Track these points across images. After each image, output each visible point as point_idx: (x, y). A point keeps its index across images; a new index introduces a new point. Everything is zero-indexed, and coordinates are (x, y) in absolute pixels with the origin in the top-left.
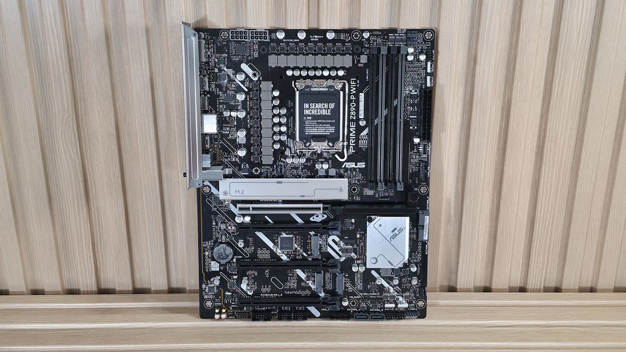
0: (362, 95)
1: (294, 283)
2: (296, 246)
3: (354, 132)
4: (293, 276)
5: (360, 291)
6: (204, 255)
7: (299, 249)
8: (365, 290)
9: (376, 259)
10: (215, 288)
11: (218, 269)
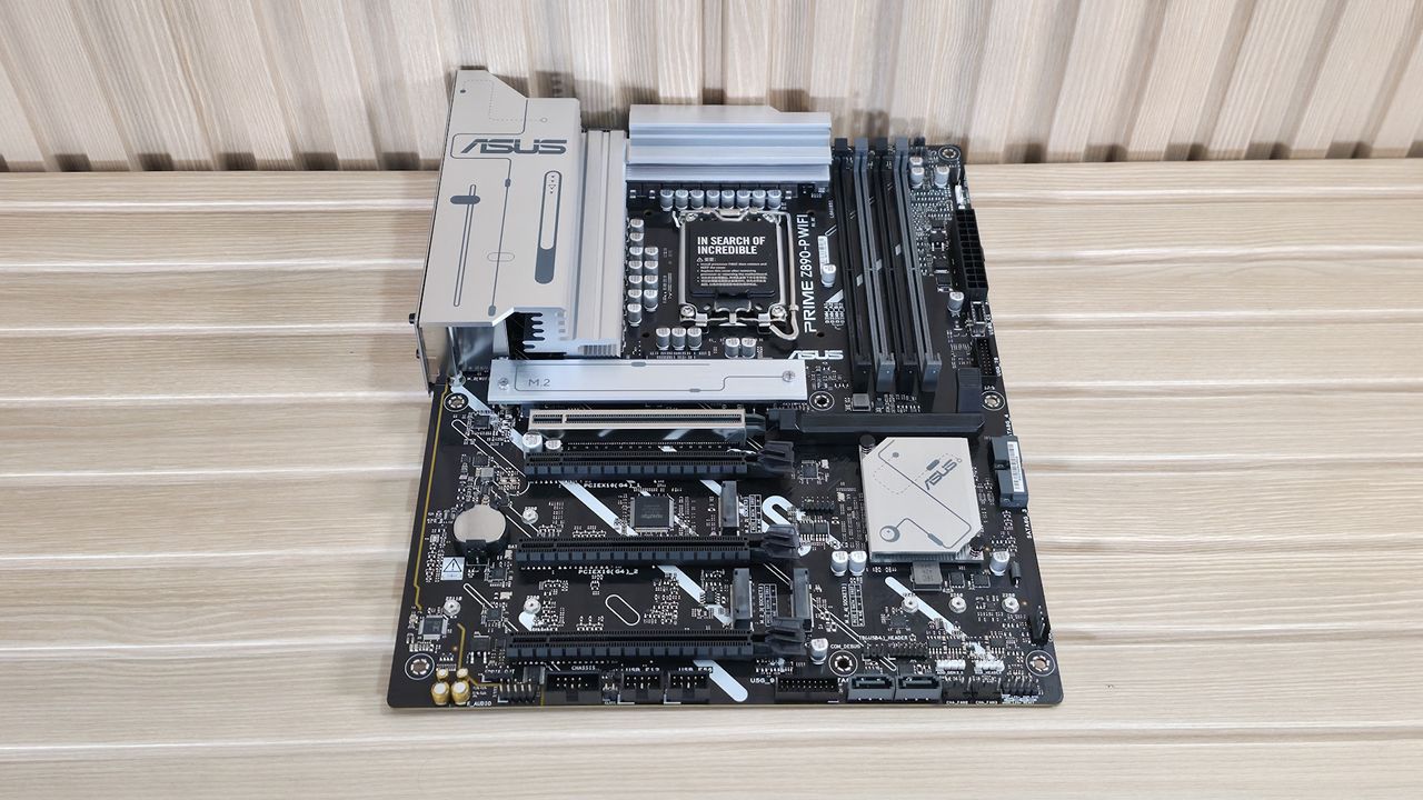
0: (823, 241)
1: (671, 611)
2: (677, 520)
3: (812, 298)
4: (667, 593)
5: (861, 631)
6: (427, 544)
7: (684, 526)
8: (873, 626)
9: (895, 529)
10: (445, 622)
11: (459, 576)
